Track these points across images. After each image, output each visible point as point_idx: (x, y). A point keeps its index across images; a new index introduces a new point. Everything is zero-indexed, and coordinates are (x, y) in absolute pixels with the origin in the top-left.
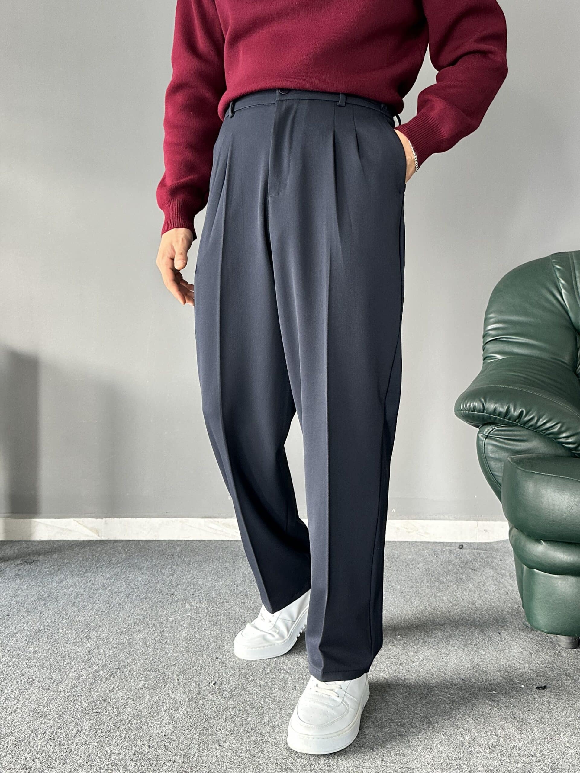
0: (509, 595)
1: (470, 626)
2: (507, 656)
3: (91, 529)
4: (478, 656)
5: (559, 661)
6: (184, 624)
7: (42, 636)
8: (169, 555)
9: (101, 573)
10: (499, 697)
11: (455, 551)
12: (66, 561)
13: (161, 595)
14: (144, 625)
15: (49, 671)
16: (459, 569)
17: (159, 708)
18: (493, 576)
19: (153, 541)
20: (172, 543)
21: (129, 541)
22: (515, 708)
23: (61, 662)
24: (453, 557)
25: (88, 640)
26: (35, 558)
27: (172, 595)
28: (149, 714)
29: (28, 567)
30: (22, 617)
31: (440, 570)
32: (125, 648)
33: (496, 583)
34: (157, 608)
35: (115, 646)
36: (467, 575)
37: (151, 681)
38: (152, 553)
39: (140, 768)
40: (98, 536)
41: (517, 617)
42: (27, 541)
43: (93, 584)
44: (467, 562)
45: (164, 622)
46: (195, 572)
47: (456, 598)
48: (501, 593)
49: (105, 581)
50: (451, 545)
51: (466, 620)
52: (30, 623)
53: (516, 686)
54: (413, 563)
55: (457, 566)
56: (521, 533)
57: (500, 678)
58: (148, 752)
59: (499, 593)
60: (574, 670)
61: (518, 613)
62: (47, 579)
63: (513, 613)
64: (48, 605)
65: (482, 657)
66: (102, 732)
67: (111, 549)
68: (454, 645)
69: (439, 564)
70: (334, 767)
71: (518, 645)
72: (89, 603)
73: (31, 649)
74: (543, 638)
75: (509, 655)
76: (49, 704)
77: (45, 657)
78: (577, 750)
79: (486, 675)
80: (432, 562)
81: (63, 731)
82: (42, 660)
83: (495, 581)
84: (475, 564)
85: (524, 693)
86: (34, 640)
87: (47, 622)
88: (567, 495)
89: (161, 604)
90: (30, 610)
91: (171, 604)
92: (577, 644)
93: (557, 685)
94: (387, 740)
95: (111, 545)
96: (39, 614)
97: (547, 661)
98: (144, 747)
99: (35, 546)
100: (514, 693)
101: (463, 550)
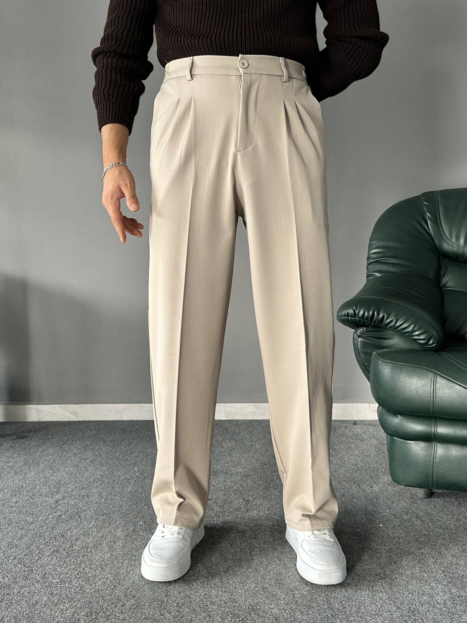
1: (350, 482)
2: (374, 504)
3: (71, 413)
4: (351, 503)
5: (414, 507)
6: (131, 481)
7: (23, 491)
8: (128, 431)
9: (75, 445)
10: (361, 534)
11: (349, 427)
12: (49, 436)
13: (117, 460)
14: (101, 482)
15: (24, 515)
16: (350, 440)
17: (102, 541)
18: (376, 445)
19: (118, 421)
20: (132, 423)
21: (100, 421)
23: (35, 509)
24: (347, 431)
25: (57, 493)
26: (27, 435)
28: (94, 545)
29: (20, 441)
30: (10, 477)
31: (335, 441)
32: (84, 499)
33: (377, 450)
34: (113, 471)
35: (77, 497)
36: (355, 445)
37: (99, 523)
38: (116, 430)
39: (81, 583)
40: (77, 417)
42: (23, 422)
43: (67, 453)
44: (358, 435)
45: (117, 480)
46: (146, 444)
47: (343, 461)
48: (379, 457)
50: (348, 422)
52: (16, 481)
53: (375, 525)
55: (349, 438)
56: (385, 410)
57: (365, 520)
58: (89, 572)
60: (424, 514)
62: (34, 449)
63: (386, 472)
64: (31, 468)
65: (354, 504)
67: (85, 427)
69: (336, 436)
70: (225, 582)
71: (384, 496)
72: (62, 467)
73: (14, 500)
74: (405, 491)
75: (375, 503)
76: (21, 538)
77: (23, 505)
78: (412, 571)
79: (355, 517)
81: (28, 557)
82: (21, 507)
83: (377, 448)
84: (364, 436)
85: (381, 530)
86: (17, 494)
87: (29, 481)
88: (415, 379)
89: (116, 467)
90: (17, 472)
91: (124, 467)
92: (430, 495)
93: (408, 524)
94: (269, 564)
95: (86, 424)
96: (23, 475)
97: (404, 508)
98: (86, 569)
99: (28, 425)
100: (374, 530)
101: (356, 426)
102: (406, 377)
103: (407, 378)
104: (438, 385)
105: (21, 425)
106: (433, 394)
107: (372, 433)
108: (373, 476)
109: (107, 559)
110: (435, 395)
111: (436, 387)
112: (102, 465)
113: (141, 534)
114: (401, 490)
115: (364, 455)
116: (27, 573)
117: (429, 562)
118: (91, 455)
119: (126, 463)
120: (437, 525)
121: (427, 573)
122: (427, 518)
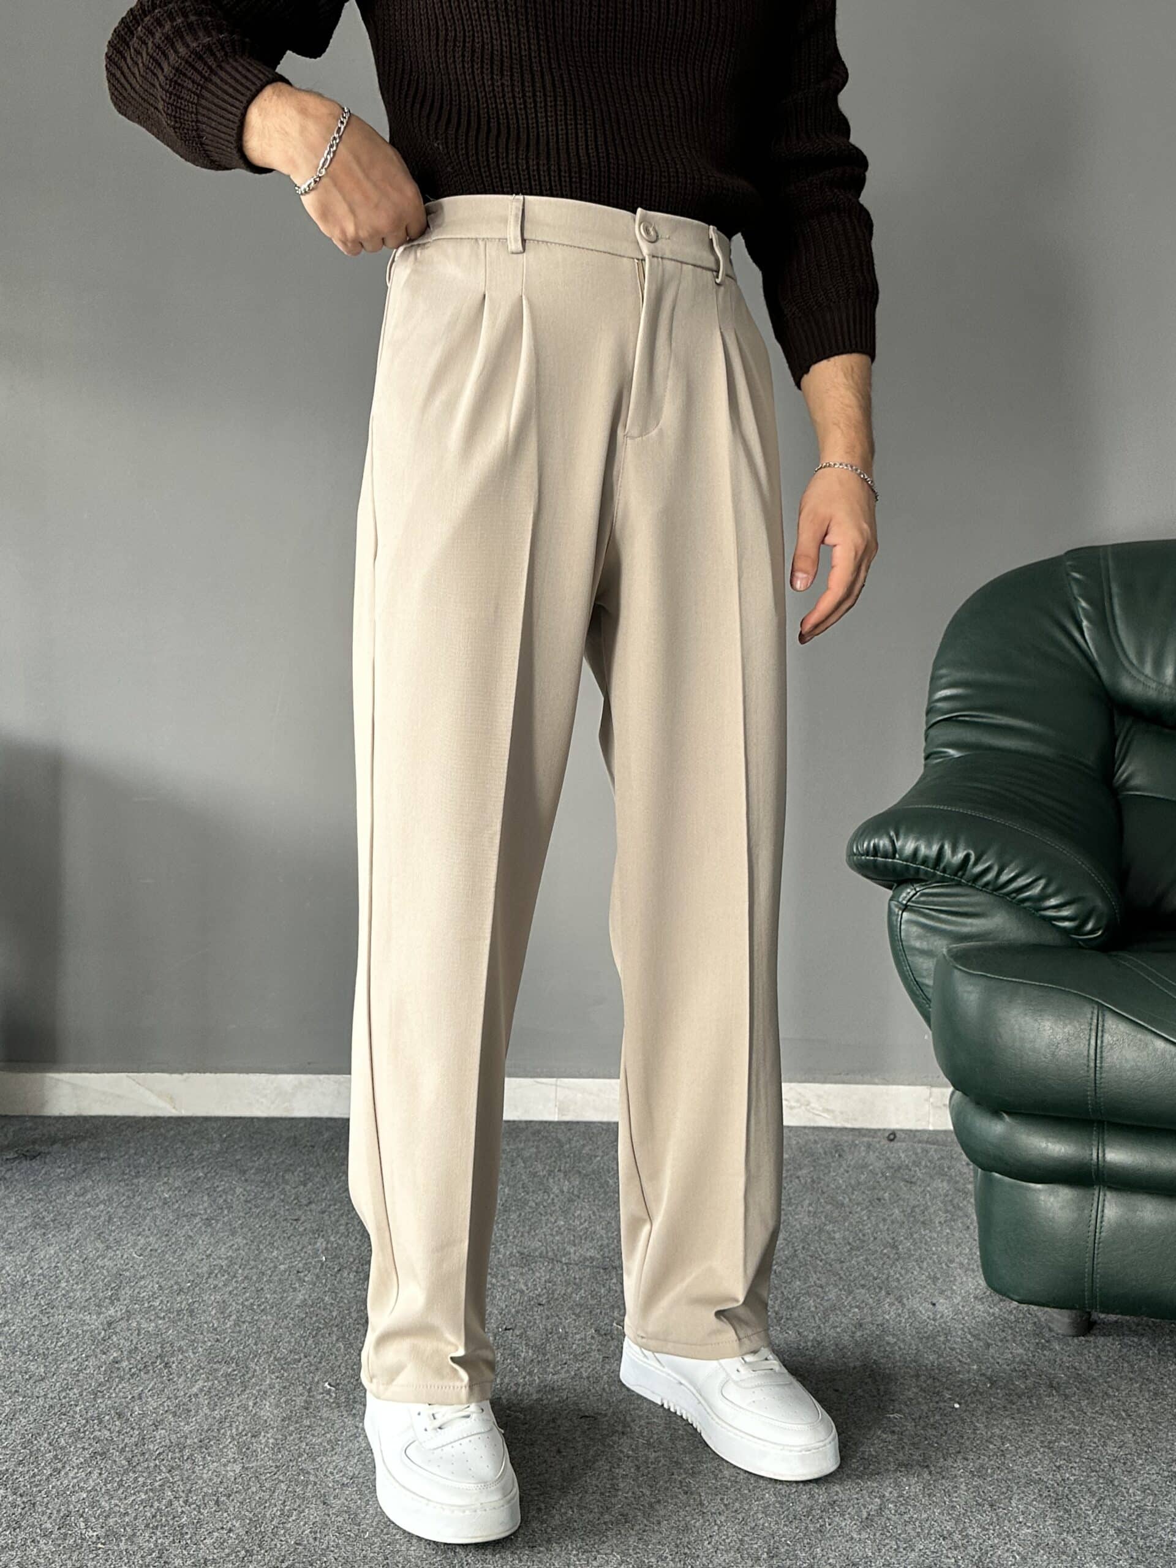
1: (877, 1290)
2: (940, 1348)
3: (160, 1095)
4: (879, 1346)
5: (1043, 1357)
6: (306, 1276)
7: (26, 1293)
8: (306, 1146)
9: (166, 1179)
10: (903, 1426)
11: (878, 1146)
12: (102, 1155)
13: (273, 1220)
14: (226, 1277)
15: (23, 1359)
16: (880, 1180)
17: (222, 1431)
18: (947, 1196)
20: (316, 1124)
21: (234, 1118)
23: (52, 1343)
24: (872, 1157)
25: (112, 1303)
26: (44, 1149)
27: (295, 1223)
28: (201, 1441)
29: (26, 1164)
31: (841, 1182)
32: (180, 1320)
33: (950, 1208)
34: (261, 1247)
35: (162, 1315)
36: (893, 1193)
37: (216, 1382)
38: (274, 1141)
39: (159, 1541)
40: (174, 1108)
42: (36, 1117)
43: (145, 1198)
44: (899, 1167)
45: (269, 1272)
47: (860, 1235)
48: (955, 1227)
49: (170, 1192)
50: (874, 1133)
51: (871, 1278)
52: (7, 1268)
53: (942, 1405)
55: (877, 1174)
56: (968, 1101)
57: (915, 1390)
58: (182, 1512)
59: (951, 1228)
60: (1069, 1378)
62: (59, 1187)
63: (971, 1267)
64: (50, 1236)
67: (195, 1133)
69: (841, 1171)
71: (966, 1330)
72: (130, 1235)
74: (1021, 1315)
75: (943, 1347)
77: (22, 1332)
78: (1037, 1529)
79: (889, 1382)
80: (827, 1166)
81: (26, 1469)
83: (949, 1204)
84: (915, 1171)
87: (41, 1268)
88: (1048, 1020)
89: (269, 1238)
90: (12, 1245)
91: (289, 1238)
92: (1086, 1327)
93: (1028, 1404)
94: (659, 1502)
95: (197, 1126)
96: (29, 1252)
97: (1017, 1360)
98: (176, 1503)
99: (49, 1125)
100: (937, 1417)
101: (896, 1145)
102: (1026, 1014)
103: (1027, 1018)
104: (1107, 1038)
105: (29, 1124)
106: (1096, 1060)
107: (938, 1163)
108: (938, 1276)
109: (233, 1479)
110: (1101, 1063)
111: (1102, 1042)
112: (233, 1233)
113: (325, 1416)
114: (1011, 1313)
115: (916, 1221)
116: (20, 1510)
117: (1082, 1506)
118: (206, 1205)
119: (295, 1228)
120: (1102, 1407)
121: (1077, 1534)
122: (1078, 1389)
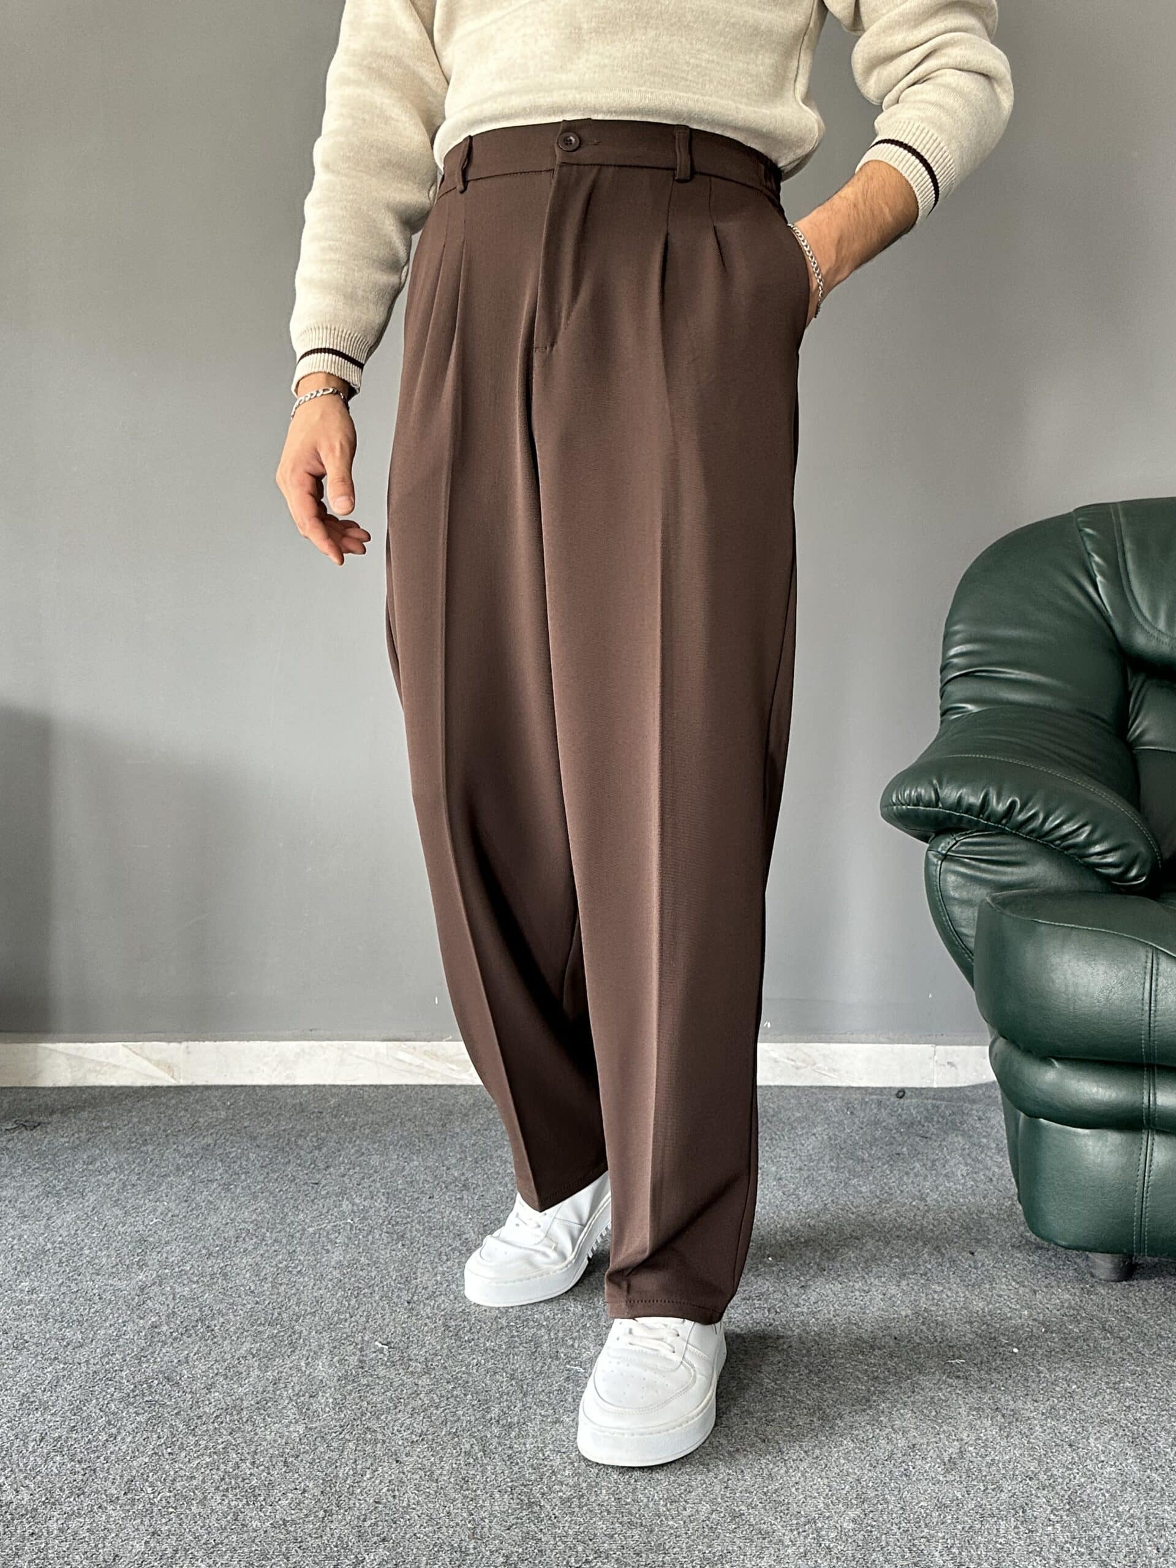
0: (995, 1183)
1: (914, 1240)
2: (987, 1295)
3: (158, 1064)
5: (1091, 1303)
6: (336, 1237)
7: (48, 1261)
8: (314, 1112)
9: (175, 1146)
10: (969, 1371)
11: (888, 1103)
12: (104, 1124)
13: (293, 1185)
14: (255, 1240)
15: (57, 1325)
16: (896, 1136)
17: (278, 1393)
18: (964, 1149)
19: (283, 1086)
20: (320, 1091)
21: (234, 1087)
22: (1000, 1389)
23: (85, 1309)
24: (884, 1113)
25: (141, 1268)
26: (43, 1119)
27: (316, 1186)
28: (258, 1403)
29: (26, 1134)
30: (10, 1227)
31: (857, 1138)
32: (213, 1284)
33: (969, 1161)
34: (286, 1210)
35: (195, 1279)
36: (910, 1147)
37: (263, 1343)
38: (280, 1108)
40: (173, 1077)
41: (1008, 1223)
42: (29, 1088)
43: (157, 1165)
44: (912, 1123)
45: (298, 1235)
46: (365, 1143)
47: (887, 1188)
48: (978, 1179)
49: (182, 1159)
50: (882, 1092)
51: (905, 1229)
52: (25, 1237)
53: (1001, 1350)
54: (803, 1125)
55: (891, 1130)
56: (1012, 1047)
57: (971, 1336)
58: (251, 1474)
59: (974, 1180)
60: (1120, 1321)
61: (1011, 1215)
62: (65, 1156)
64: (65, 1204)
65: (936, 1296)
66: (159, 1438)
67: (197, 1101)
68: (880, 1274)
69: (855, 1127)
70: (629, 1501)
71: (1009, 1276)
72: (147, 1201)
73: (26, 1285)
75: (990, 1293)
76: (55, 1384)
77: (52, 1300)
78: (1120, 1467)
79: (943, 1330)
80: (841, 1123)
81: (80, 1436)
82: (46, 1304)
83: (967, 1157)
84: (928, 1127)
85: (1018, 1362)
86: (32, 1269)
87: (61, 1235)
88: (1101, 964)
89: (292, 1201)
90: (26, 1213)
91: (313, 1201)
92: (1128, 1271)
93: (1086, 1347)
94: (738, 1450)
95: (198, 1095)
96: (45, 1220)
97: (1066, 1305)
98: (243, 1466)
99: (44, 1096)
100: (999, 1362)
101: (905, 1102)
104: (1160, 979)
105: (24, 1096)
106: (1150, 1003)
107: (950, 1118)
108: (972, 1226)
109: (298, 1440)
110: (1156, 1006)
111: (1157, 985)
112: (255, 1197)
113: (381, 1374)
114: (1050, 1260)
115: (938, 1174)
116: (81, 1477)
117: (1160, 1444)
119: (317, 1192)
120: (1159, 1348)
121: (1160, 1471)
122: (1131, 1331)
